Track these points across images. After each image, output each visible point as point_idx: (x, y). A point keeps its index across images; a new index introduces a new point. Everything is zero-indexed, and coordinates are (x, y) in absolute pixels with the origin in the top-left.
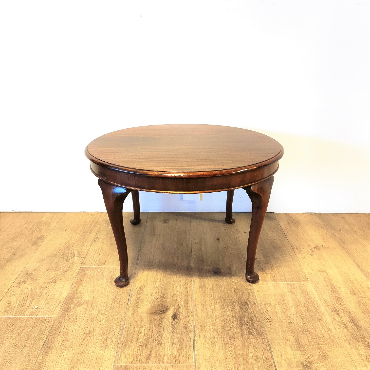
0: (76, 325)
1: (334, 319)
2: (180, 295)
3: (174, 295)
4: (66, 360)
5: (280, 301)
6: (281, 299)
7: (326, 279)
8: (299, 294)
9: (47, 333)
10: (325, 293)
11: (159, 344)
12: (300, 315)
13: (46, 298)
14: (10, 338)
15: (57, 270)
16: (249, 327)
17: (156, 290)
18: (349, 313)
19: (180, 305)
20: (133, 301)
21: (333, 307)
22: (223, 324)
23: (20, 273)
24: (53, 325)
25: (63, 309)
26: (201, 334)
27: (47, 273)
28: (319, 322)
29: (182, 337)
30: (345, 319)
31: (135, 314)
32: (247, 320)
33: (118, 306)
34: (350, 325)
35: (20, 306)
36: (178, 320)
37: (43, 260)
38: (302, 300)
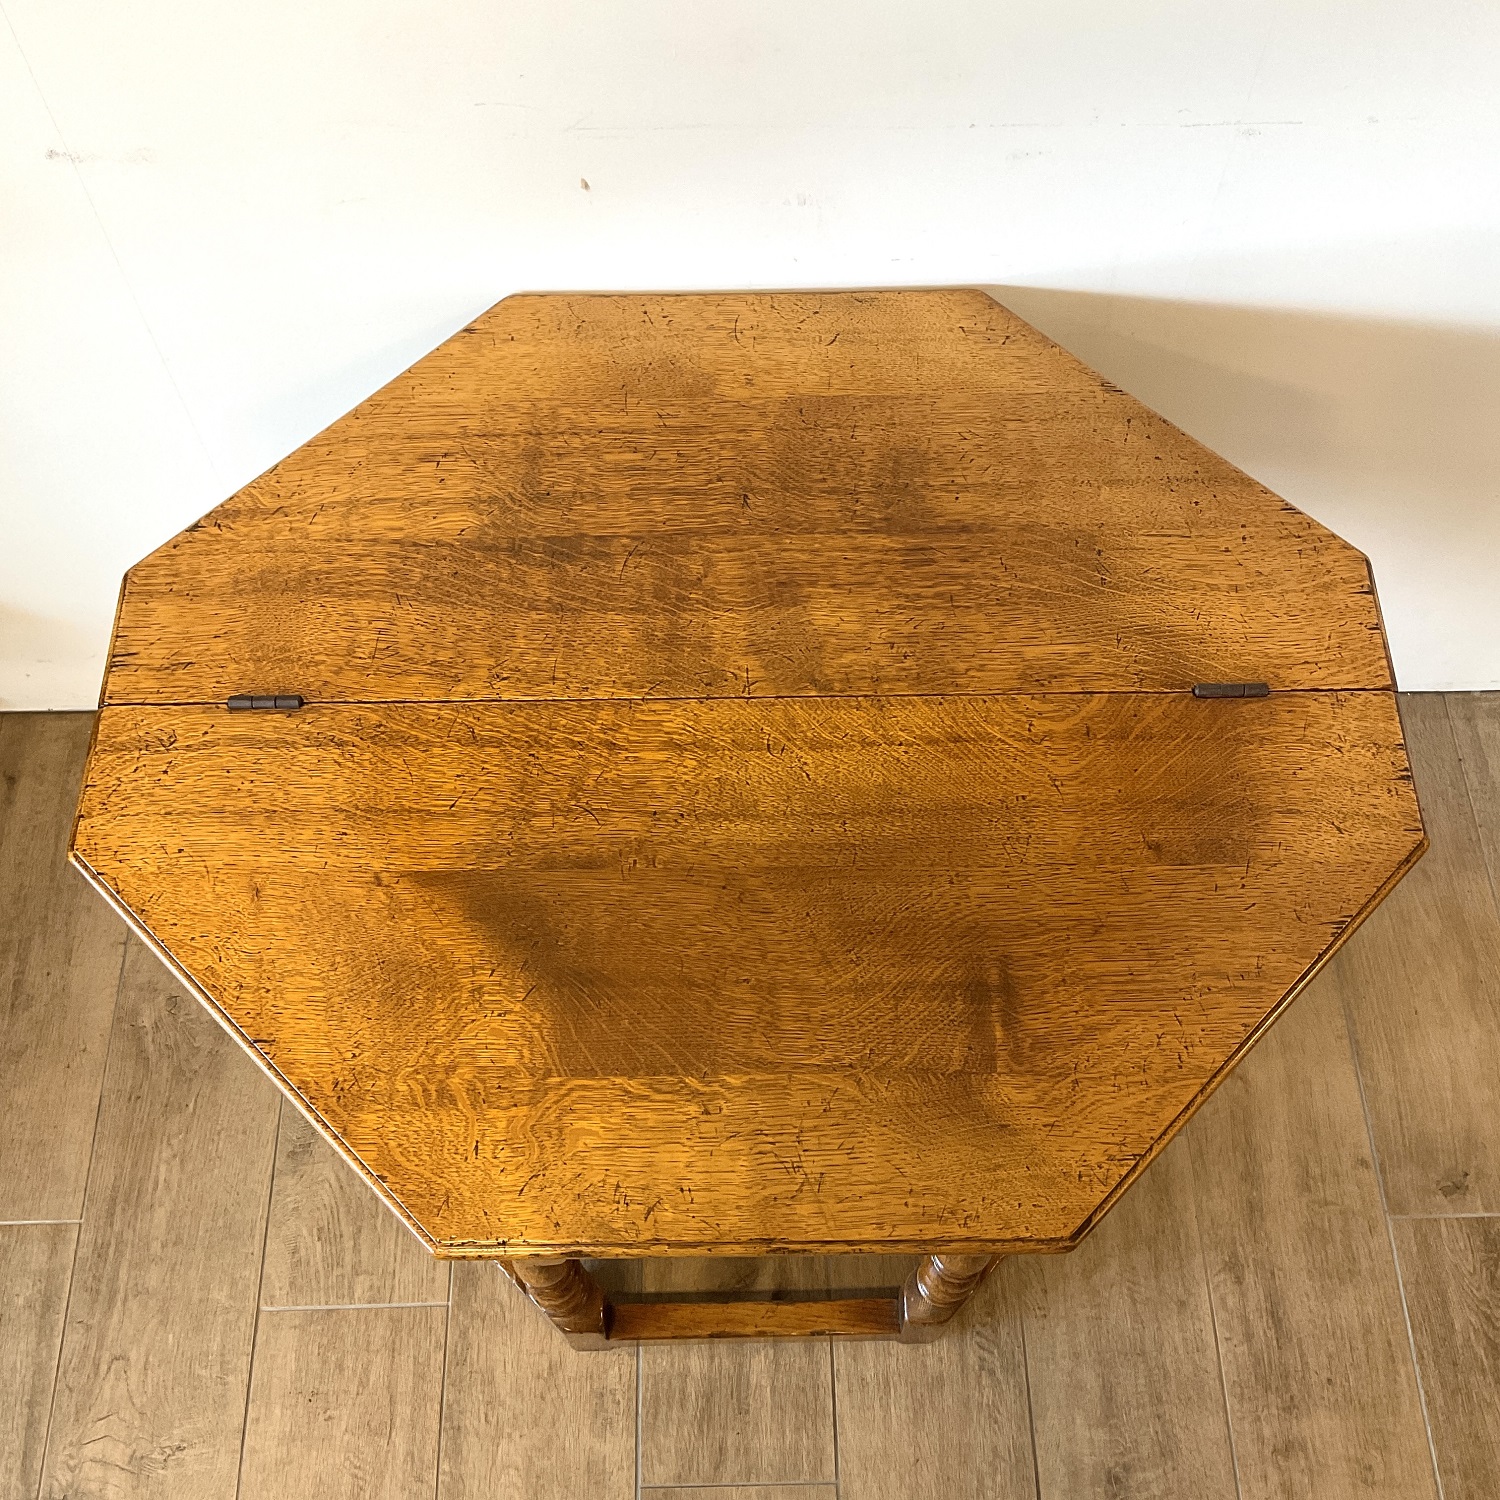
1: (1223, 1300)
4: (512, 1472)
11: (743, 1410)
12: (1129, 1289)
14: (342, 1396)
34: (1261, 1326)
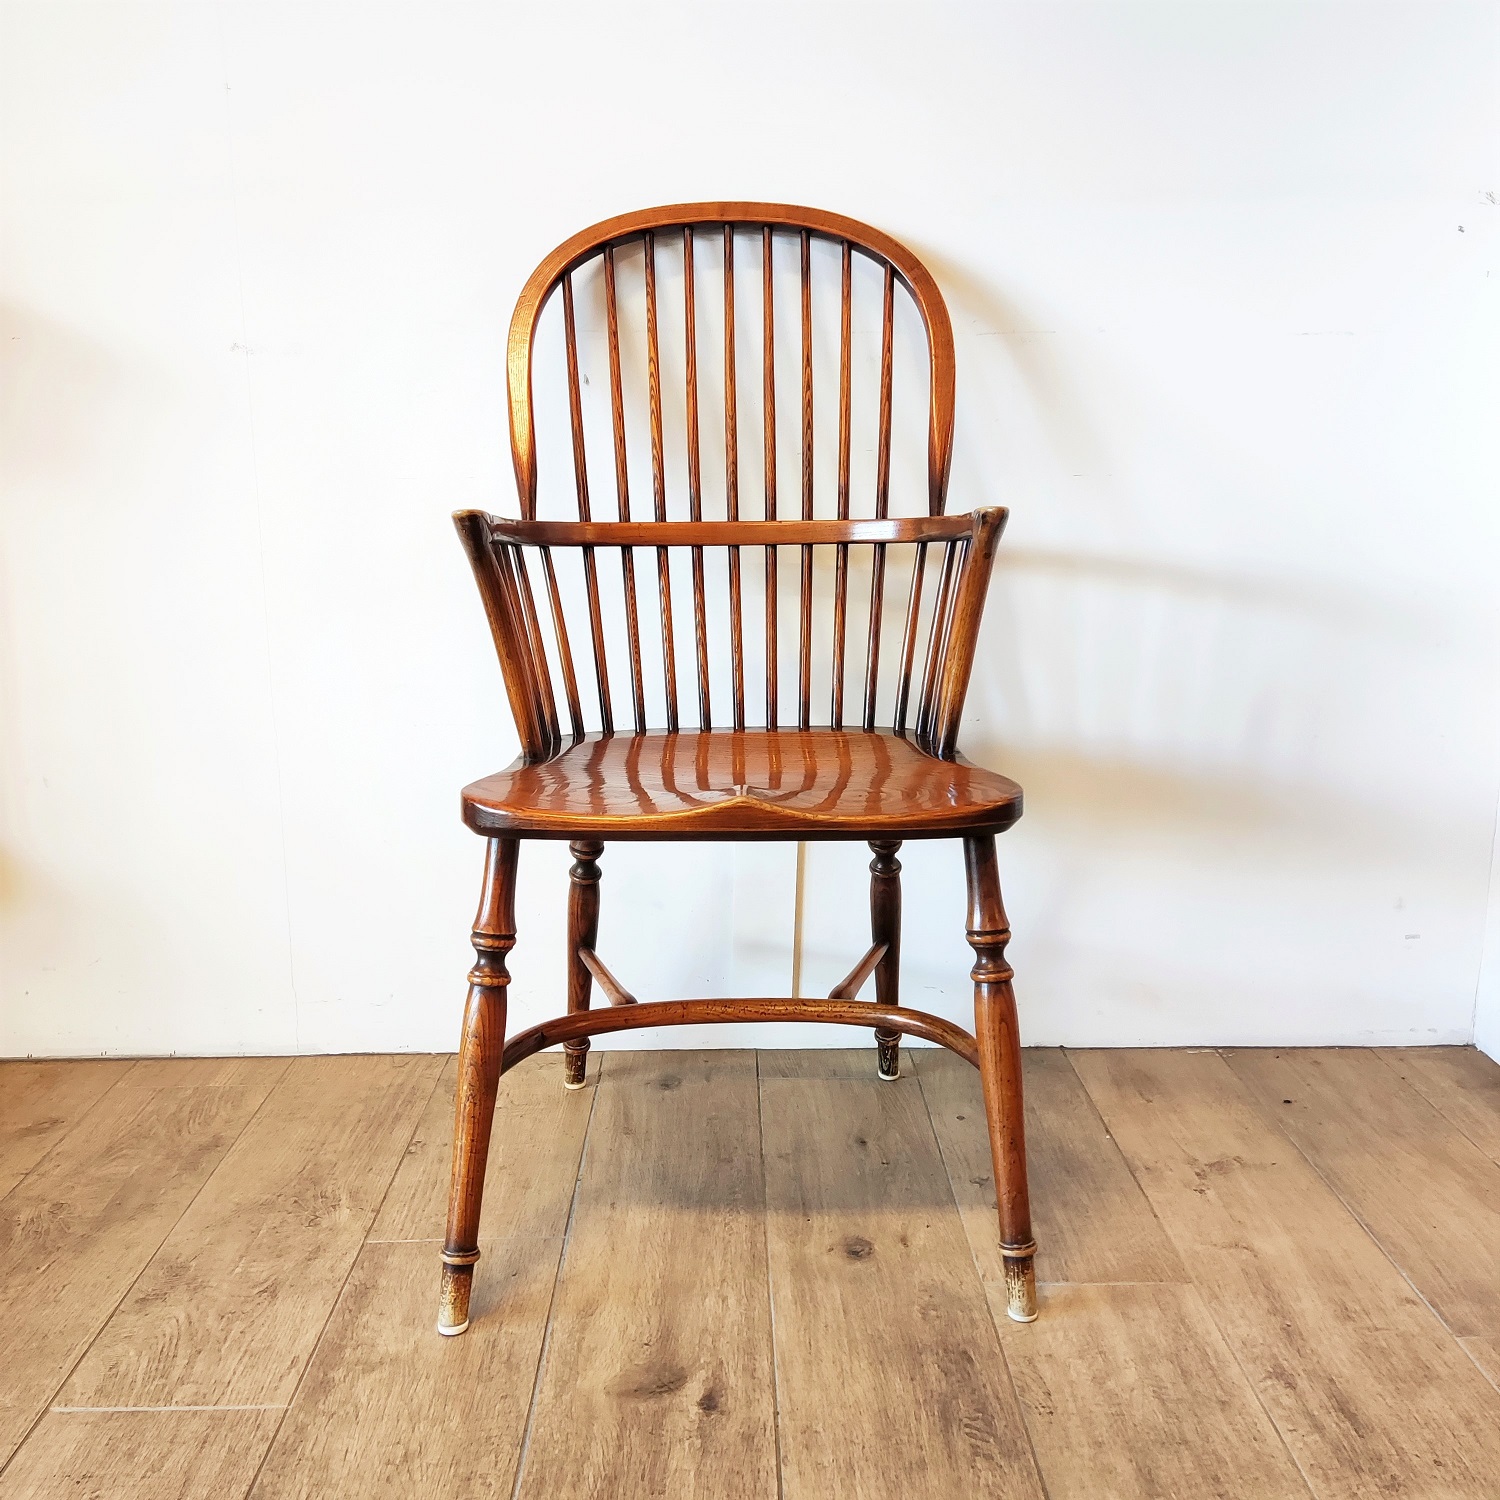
0: (357, 1436)
2: (725, 1330)
3: (705, 1330)
5: (1086, 1347)
6: (1089, 1339)
7: (1252, 1271)
8: (1151, 1321)
9: (258, 1462)
10: (1242, 1317)
13: (243, 1349)
15: (279, 1256)
16: (974, 1432)
17: (638, 1316)
18: (1327, 1381)
19: (728, 1364)
20: (556, 1355)
21: (1273, 1361)
22: (882, 1424)
23: (143, 1265)
24: (275, 1437)
25: (309, 1384)
26: (803, 1458)
27: (241, 1265)
28: (1223, 1410)
29: (736, 1469)
30: (1316, 1399)
31: (566, 1397)
32: (966, 1408)
33: (504, 1370)
35: (153, 1374)
36: (722, 1413)
37: (226, 1223)
38: (1163, 1342)
